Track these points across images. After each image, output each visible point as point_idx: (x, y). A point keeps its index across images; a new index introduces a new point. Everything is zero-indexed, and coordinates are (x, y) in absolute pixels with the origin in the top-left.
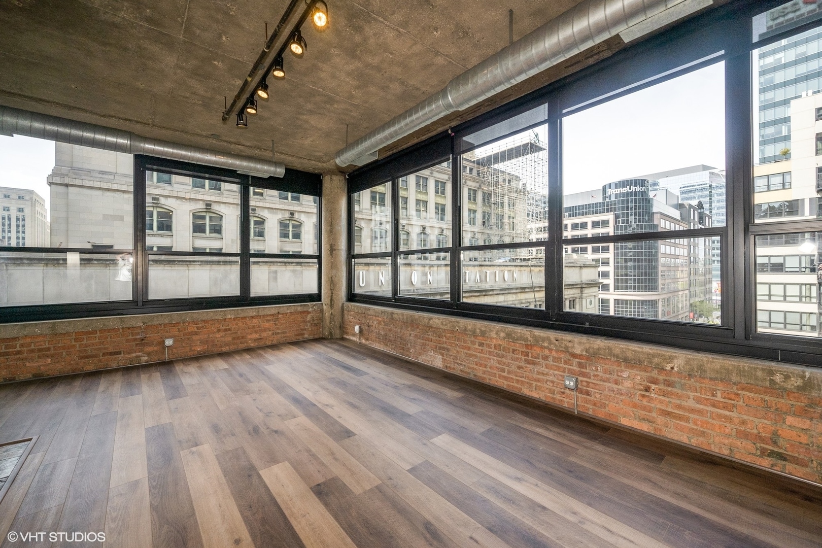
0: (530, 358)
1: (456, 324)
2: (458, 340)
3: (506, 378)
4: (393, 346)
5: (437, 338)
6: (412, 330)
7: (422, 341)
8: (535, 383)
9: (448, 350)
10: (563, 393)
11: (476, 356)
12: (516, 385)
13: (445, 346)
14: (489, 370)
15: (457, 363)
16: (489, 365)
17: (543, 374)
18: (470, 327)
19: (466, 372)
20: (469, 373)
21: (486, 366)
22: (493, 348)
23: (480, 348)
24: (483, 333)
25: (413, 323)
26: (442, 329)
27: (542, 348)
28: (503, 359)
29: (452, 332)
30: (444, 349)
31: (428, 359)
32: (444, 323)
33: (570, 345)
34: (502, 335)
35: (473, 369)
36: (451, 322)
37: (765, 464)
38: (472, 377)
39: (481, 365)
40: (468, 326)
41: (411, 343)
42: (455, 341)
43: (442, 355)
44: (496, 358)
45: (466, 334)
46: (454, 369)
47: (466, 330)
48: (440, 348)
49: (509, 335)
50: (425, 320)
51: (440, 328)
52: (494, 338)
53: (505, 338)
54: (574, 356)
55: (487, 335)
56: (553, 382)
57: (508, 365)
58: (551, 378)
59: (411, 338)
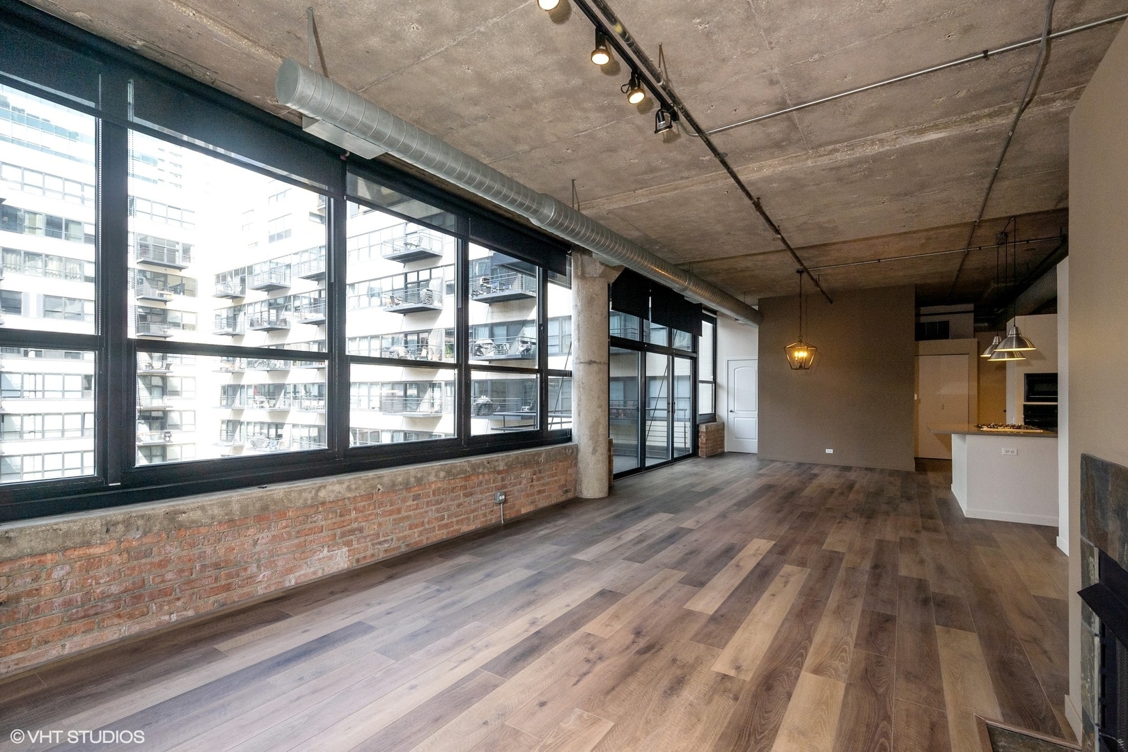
0: (468, 490)
1: (376, 481)
2: (381, 504)
3: (446, 526)
4: (179, 604)
5: (338, 519)
6: (261, 530)
7: (296, 541)
8: (472, 515)
9: (361, 530)
10: (492, 511)
11: (408, 517)
12: (456, 527)
13: (355, 525)
14: (427, 526)
15: (380, 543)
16: (426, 520)
17: (478, 501)
18: (400, 479)
19: (394, 549)
20: (399, 547)
21: (423, 524)
22: (431, 496)
23: (415, 502)
24: (419, 481)
25: (264, 515)
26: (349, 498)
27: (479, 474)
28: (443, 504)
29: (369, 496)
30: (352, 532)
31: (312, 569)
32: (353, 487)
33: (497, 464)
34: (442, 474)
35: (405, 537)
36: (368, 480)
37: (563, 499)
38: (404, 549)
39: (417, 526)
40: (397, 478)
41: (259, 560)
42: (375, 508)
43: (348, 544)
44: (434, 508)
45: (395, 491)
46: (373, 555)
47: (394, 485)
48: (343, 535)
49: (449, 473)
50: (305, 495)
51: (344, 499)
52: (432, 483)
53: (445, 478)
54: (499, 472)
55: (425, 481)
56: (485, 505)
57: (448, 509)
58: (484, 502)
59: (258, 548)
